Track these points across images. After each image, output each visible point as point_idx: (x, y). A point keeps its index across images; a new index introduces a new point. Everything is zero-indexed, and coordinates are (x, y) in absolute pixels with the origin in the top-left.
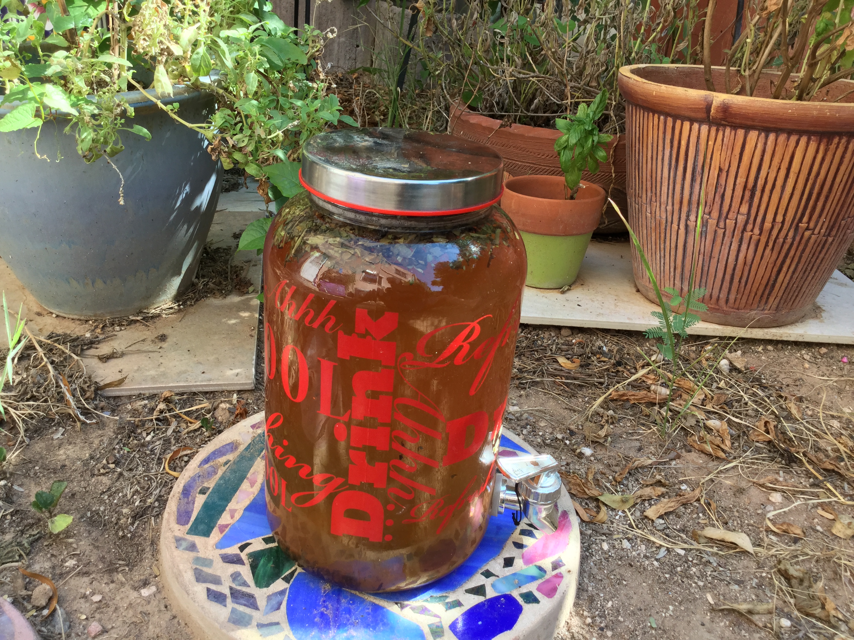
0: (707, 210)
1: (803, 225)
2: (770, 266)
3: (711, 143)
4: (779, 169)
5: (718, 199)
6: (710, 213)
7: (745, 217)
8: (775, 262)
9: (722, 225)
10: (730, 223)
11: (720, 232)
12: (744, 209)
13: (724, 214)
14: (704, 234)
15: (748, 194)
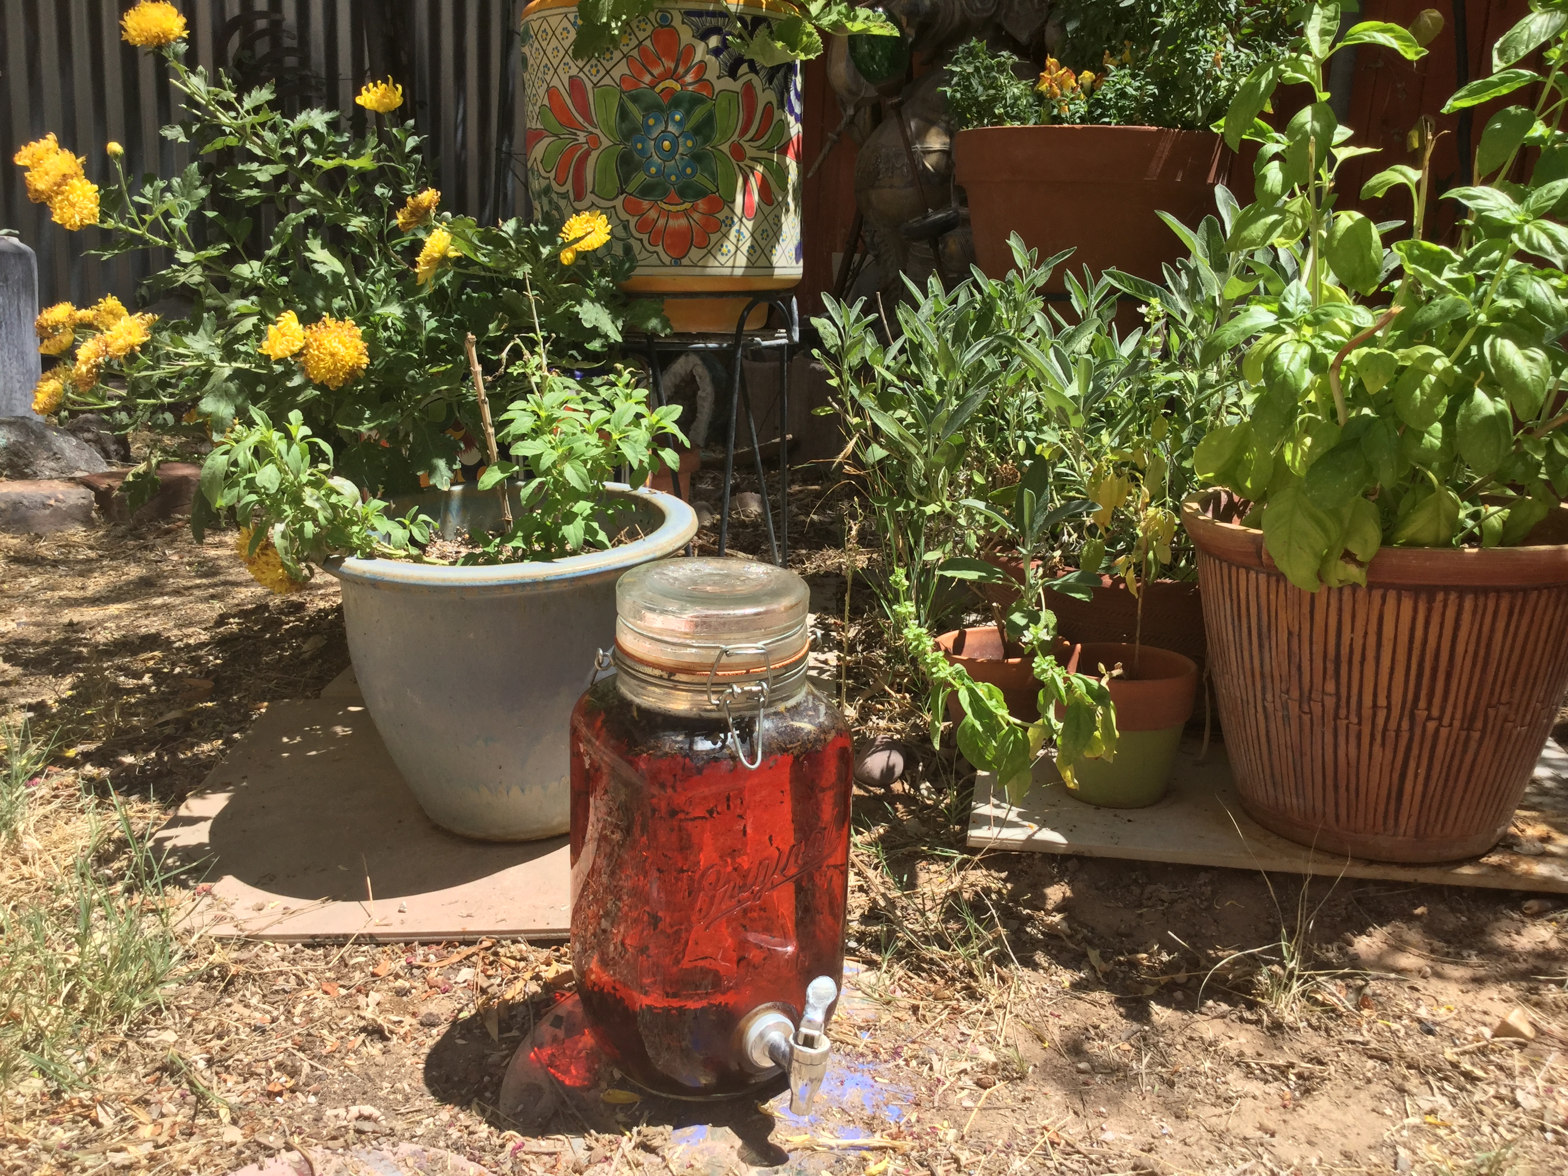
0: (1284, 688)
1: (1421, 714)
2: (1386, 770)
3: (1273, 597)
4: (1366, 633)
5: (1294, 671)
6: (1288, 692)
7: (1334, 700)
8: (1393, 763)
9: (1306, 709)
10: (1317, 708)
11: (1306, 718)
12: (1330, 687)
13: (1306, 693)
14: (1286, 718)
15: (1330, 667)
